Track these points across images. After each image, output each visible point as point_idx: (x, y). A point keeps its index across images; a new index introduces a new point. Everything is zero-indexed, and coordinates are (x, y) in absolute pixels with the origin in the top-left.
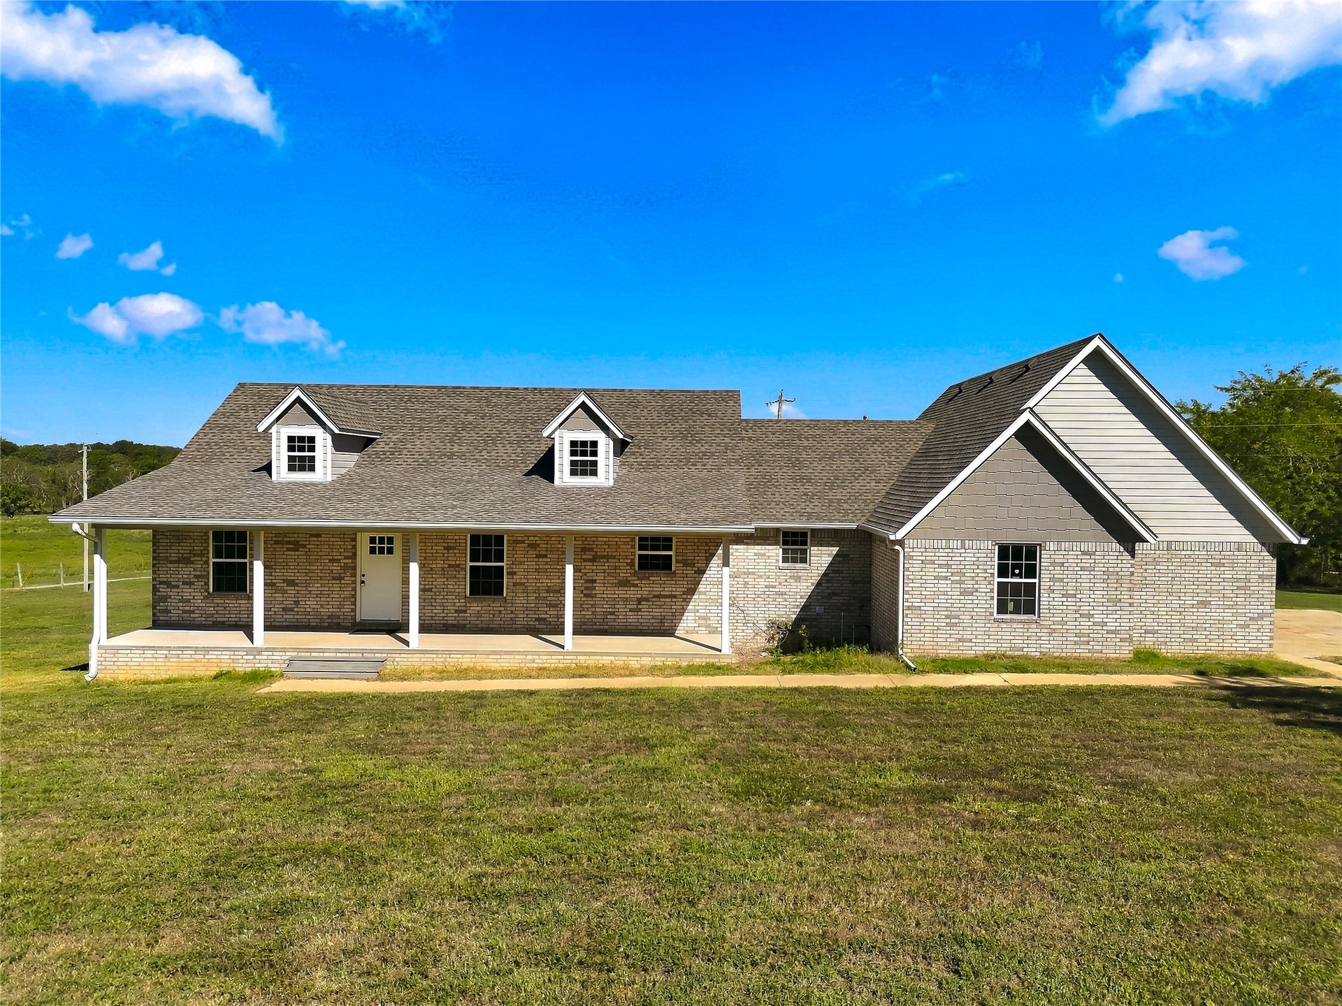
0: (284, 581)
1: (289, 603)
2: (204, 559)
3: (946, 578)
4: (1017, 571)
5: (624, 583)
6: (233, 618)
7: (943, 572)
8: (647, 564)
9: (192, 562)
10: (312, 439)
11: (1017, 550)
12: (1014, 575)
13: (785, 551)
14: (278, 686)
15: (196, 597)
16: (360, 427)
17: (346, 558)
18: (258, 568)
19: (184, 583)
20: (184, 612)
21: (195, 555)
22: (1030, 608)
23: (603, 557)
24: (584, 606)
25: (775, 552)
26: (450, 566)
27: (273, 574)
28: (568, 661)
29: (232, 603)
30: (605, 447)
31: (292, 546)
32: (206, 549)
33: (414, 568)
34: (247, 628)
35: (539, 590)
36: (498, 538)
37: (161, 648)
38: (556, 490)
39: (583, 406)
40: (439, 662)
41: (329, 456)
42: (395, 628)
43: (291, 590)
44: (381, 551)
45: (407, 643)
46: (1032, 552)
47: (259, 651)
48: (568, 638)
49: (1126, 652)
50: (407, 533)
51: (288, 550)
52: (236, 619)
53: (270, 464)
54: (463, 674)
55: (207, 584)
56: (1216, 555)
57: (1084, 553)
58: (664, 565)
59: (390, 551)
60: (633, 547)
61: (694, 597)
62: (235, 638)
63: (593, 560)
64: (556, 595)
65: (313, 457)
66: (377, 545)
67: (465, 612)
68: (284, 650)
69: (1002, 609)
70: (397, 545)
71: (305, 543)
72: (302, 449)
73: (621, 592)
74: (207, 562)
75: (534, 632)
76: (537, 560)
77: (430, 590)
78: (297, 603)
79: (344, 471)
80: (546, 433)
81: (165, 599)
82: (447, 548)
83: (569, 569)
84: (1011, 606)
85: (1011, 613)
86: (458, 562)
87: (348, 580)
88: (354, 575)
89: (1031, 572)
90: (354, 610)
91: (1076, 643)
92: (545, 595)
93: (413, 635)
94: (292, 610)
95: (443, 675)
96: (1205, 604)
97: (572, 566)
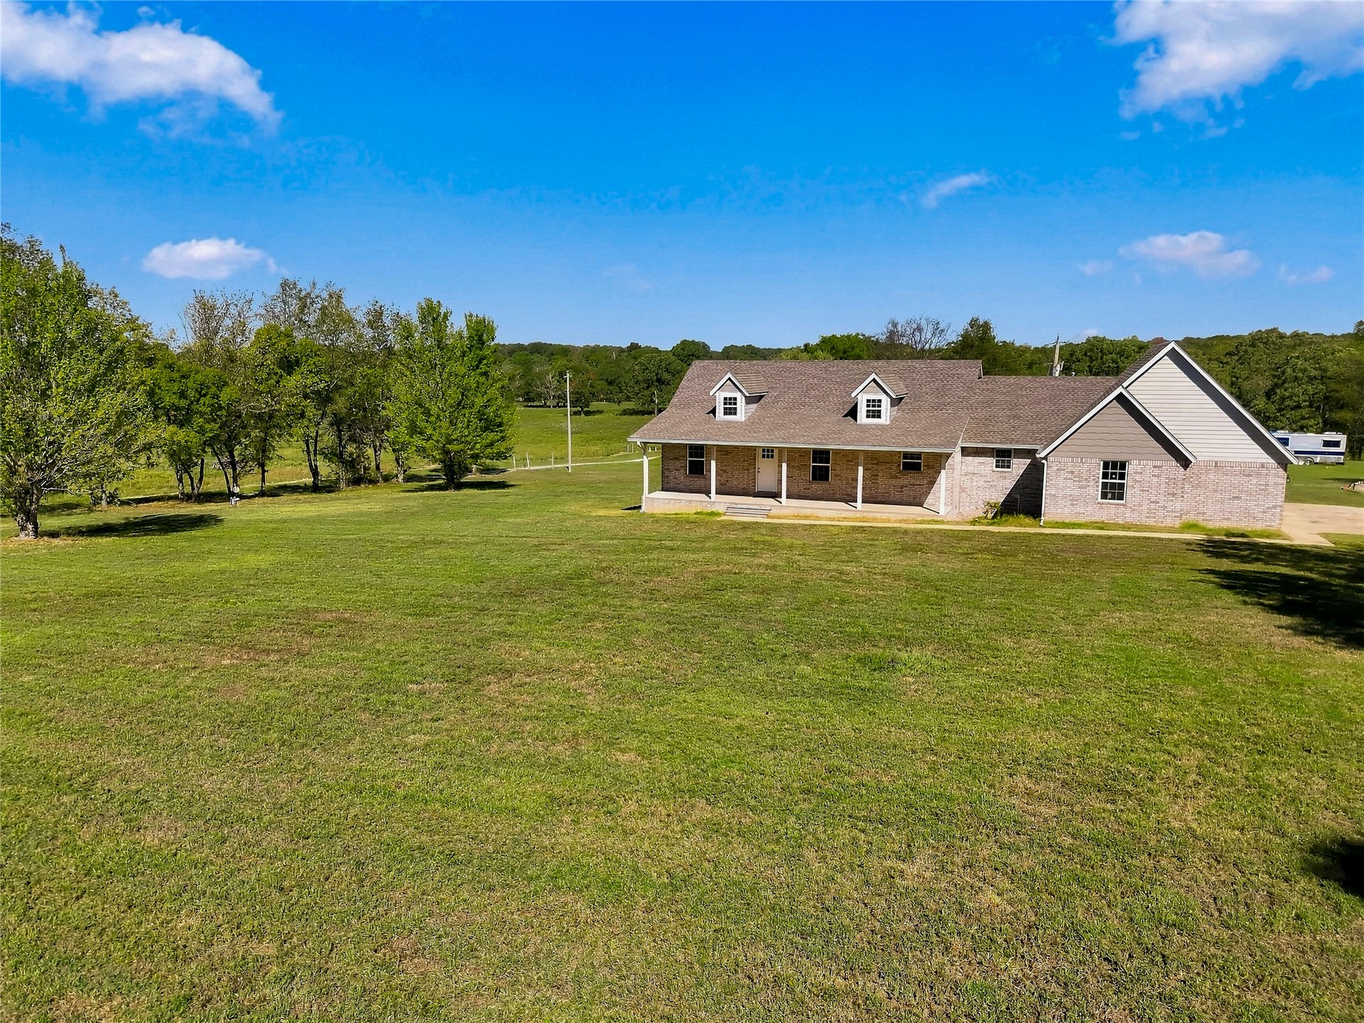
1: (724, 481)
2: (684, 459)
3: (1071, 479)
4: (1114, 476)
5: (896, 477)
6: (701, 488)
7: (1070, 476)
8: (907, 467)
9: (679, 460)
10: (735, 399)
11: (1114, 464)
12: (1112, 478)
13: (997, 461)
14: (723, 518)
15: (681, 476)
16: (758, 391)
17: (751, 460)
18: (713, 463)
19: (676, 470)
20: (677, 484)
21: (680, 457)
22: (1121, 497)
23: (882, 463)
25: (992, 461)
26: (802, 465)
27: (721, 467)
28: (858, 515)
29: (698, 481)
30: (886, 402)
31: (725, 453)
32: (686, 454)
33: (784, 466)
34: (708, 493)
35: (848, 479)
36: (827, 452)
37: (672, 499)
38: (857, 425)
39: (874, 380)
40: (796, 512)
41: (743, 406)
42: (776, 495)
44: (768, 458)
45: (781, 503)
46: (1123, 466)
47: (714, 503)
48: (859, 504)
49: (1177, 524)
50: (781, 450)
51: (727, 456)
52: (703, 489)
53: (715, 408)
54: (807, 517)
55: (686, 470)
56: (1247, 471)
57: (1154, 467)
58: (916, 467)
59: (772, 458)
60: (900, 457)
61: (935, 485)
62: (702, 497)
63: (877, 464)
64: (854, 482)
65: (736, 408)
66: (766, 453)
67: (809, 489)
68: (725, 503)
69: (1104, 496)
70: (776, 453)
71: (732, 451)
72: (730, 404)
73: (893, 481)
74: (686, 460)
75: (846, 502)
76: (846, 464)
77: (792, 477)
79: (750, 414)
80: (853, 395)
81: (667, 477)
82: (801, 457)
83: (861, 469)
84: (1109, 496)
85: (1109, 499)
86: (806, 464)
87: (751, 470)
88: (755, 468)
89: (1122, 476)
90: (754, 486)
91: (1147, 517)
92: (849, 482)
93: (784, 499)
94: (729, 485)
95: (798, 517)
96: (1238, 498)
97: (862, 467)
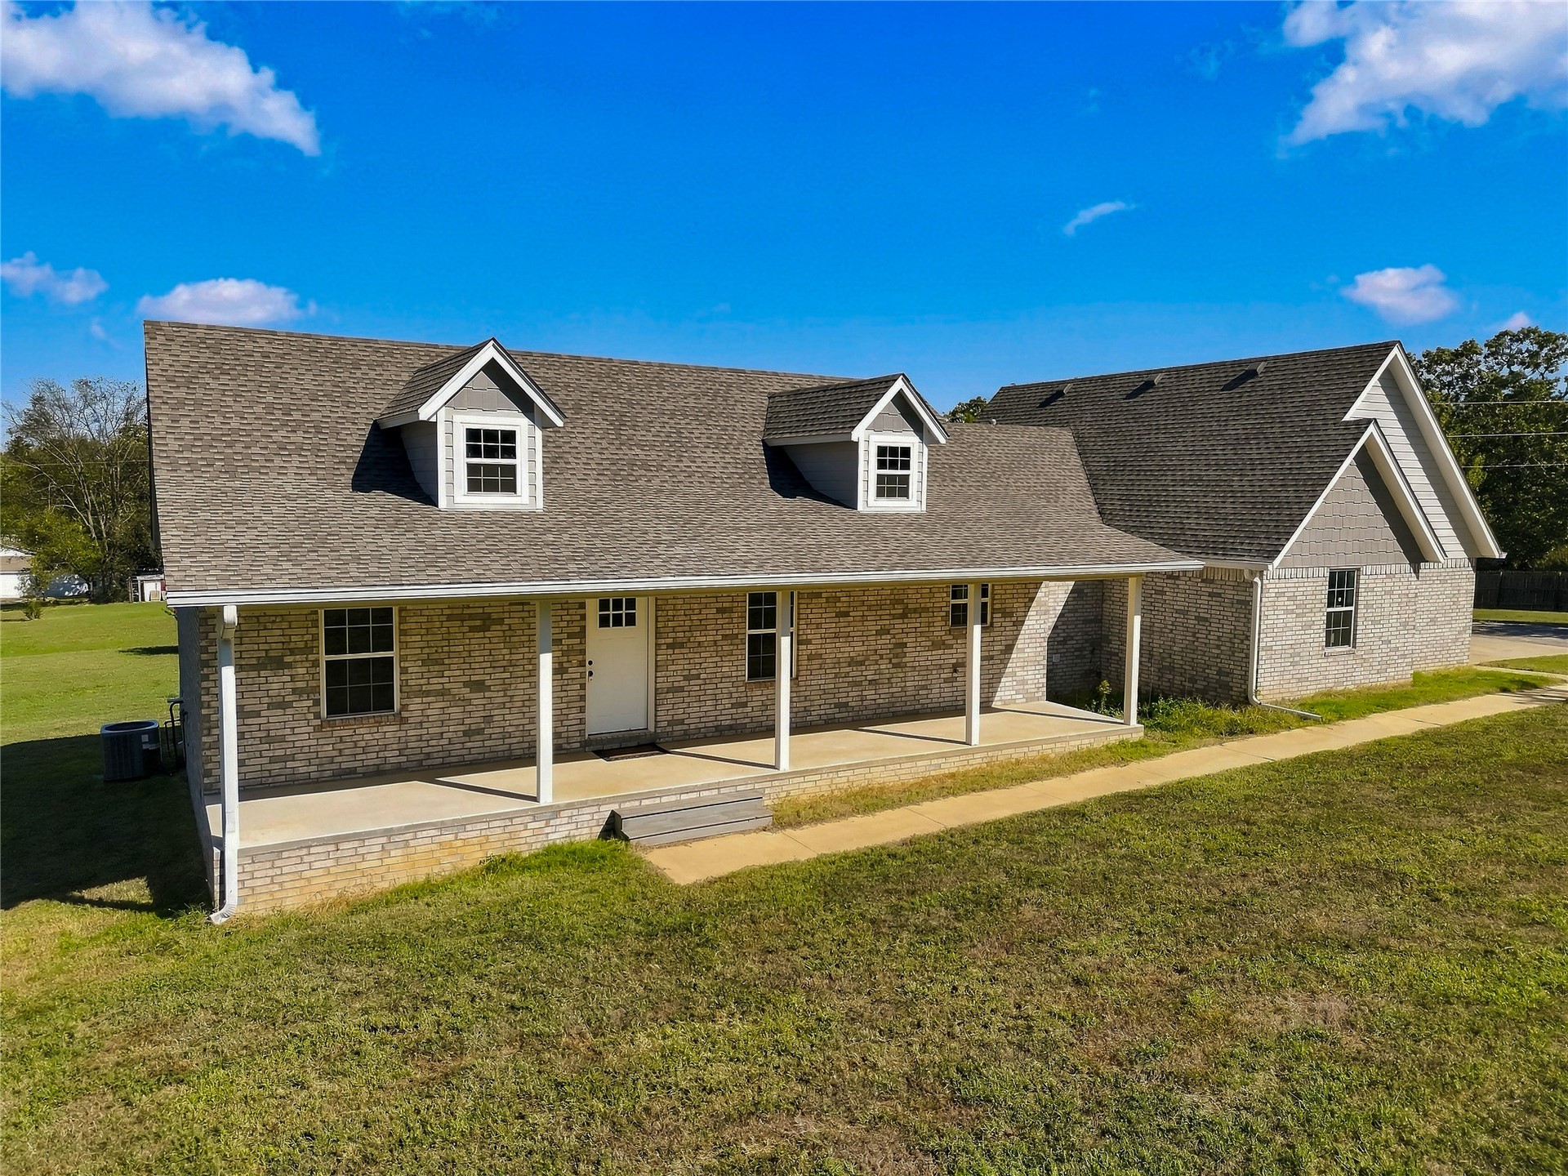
0: (466, 685)
1: (474, 721)
2: (311, 657)
3: (1292, 612)
4: (1340, 600)
5: (938, 644)
6: (371, 759)
7: (1291, 606)
9: (289, 666)
10: (510, 436)
11: (1342, 577)
12: (1338, 604)
15: (295, 730)
17: (570, 636)
19: (270, 706)
20: (273, 760)
21: (292, 652)
22: (1347, 639)
23: (915, 611)
24: (893, 680)
26: (725, 637)
27: (446, 673)
29: (370, 733)
30: (919, 455)
31: (478, 623)
32: (315, 638)
35: (839, 663)
39: (899, 396)
41: (540, 466)
43: (478, 699)
44: (618, 621)
46: (1351, 579)
50: (656, 598)
51: (472, 629)
52: (377, 761)
55: (317, 703)
59: (631, 620)
60: (948, 595)
61: (1013, 656)
63: (903, 616)
64: (859, 668)
65: (514, 467)
66: (611, 613)
67: (745, 705)
69: (1328, 640)
70: (640, 610)
71: (501, 615)
72: (491, 452)
73: (935, 657)
74: (316, 664)
76: (837, 620)
77: (698, 677)
78: (488, 719)
82: (720, 611)
84: (1333, 638)
85: (1333, 644)
86: (736, 631)
88: (583, 663)
89: (1350, 599)
90: (582, 721)
91: (1379, 672)
92: (848, 670)
94: (480, 731)
